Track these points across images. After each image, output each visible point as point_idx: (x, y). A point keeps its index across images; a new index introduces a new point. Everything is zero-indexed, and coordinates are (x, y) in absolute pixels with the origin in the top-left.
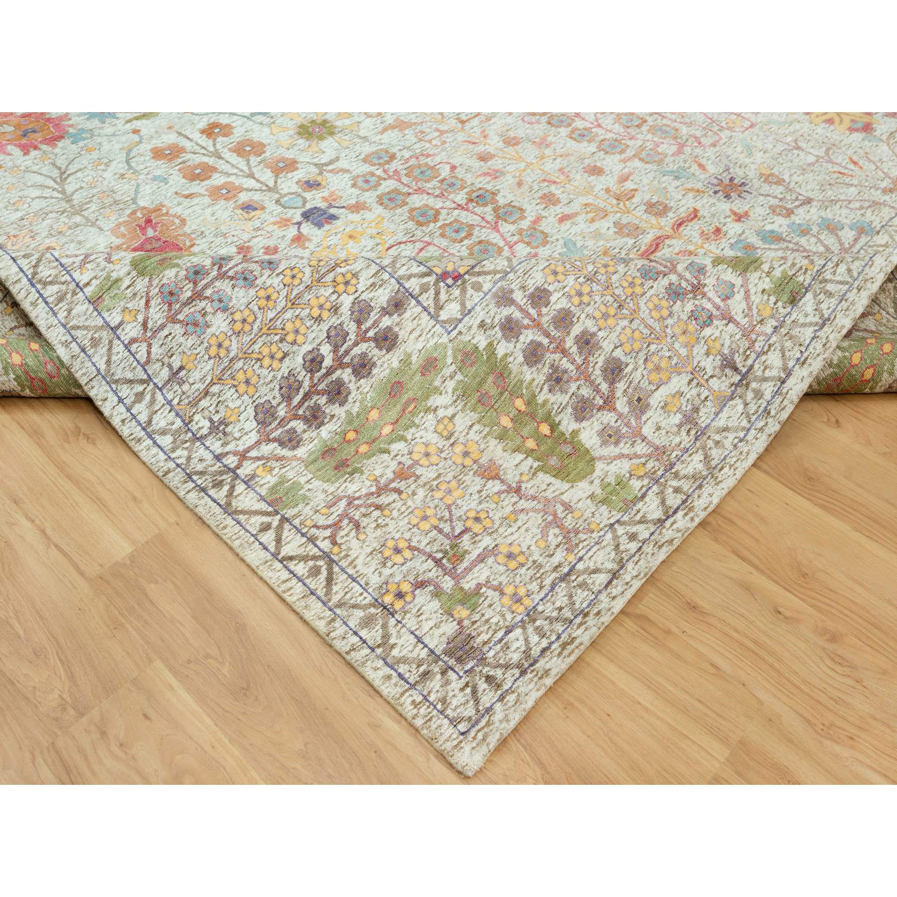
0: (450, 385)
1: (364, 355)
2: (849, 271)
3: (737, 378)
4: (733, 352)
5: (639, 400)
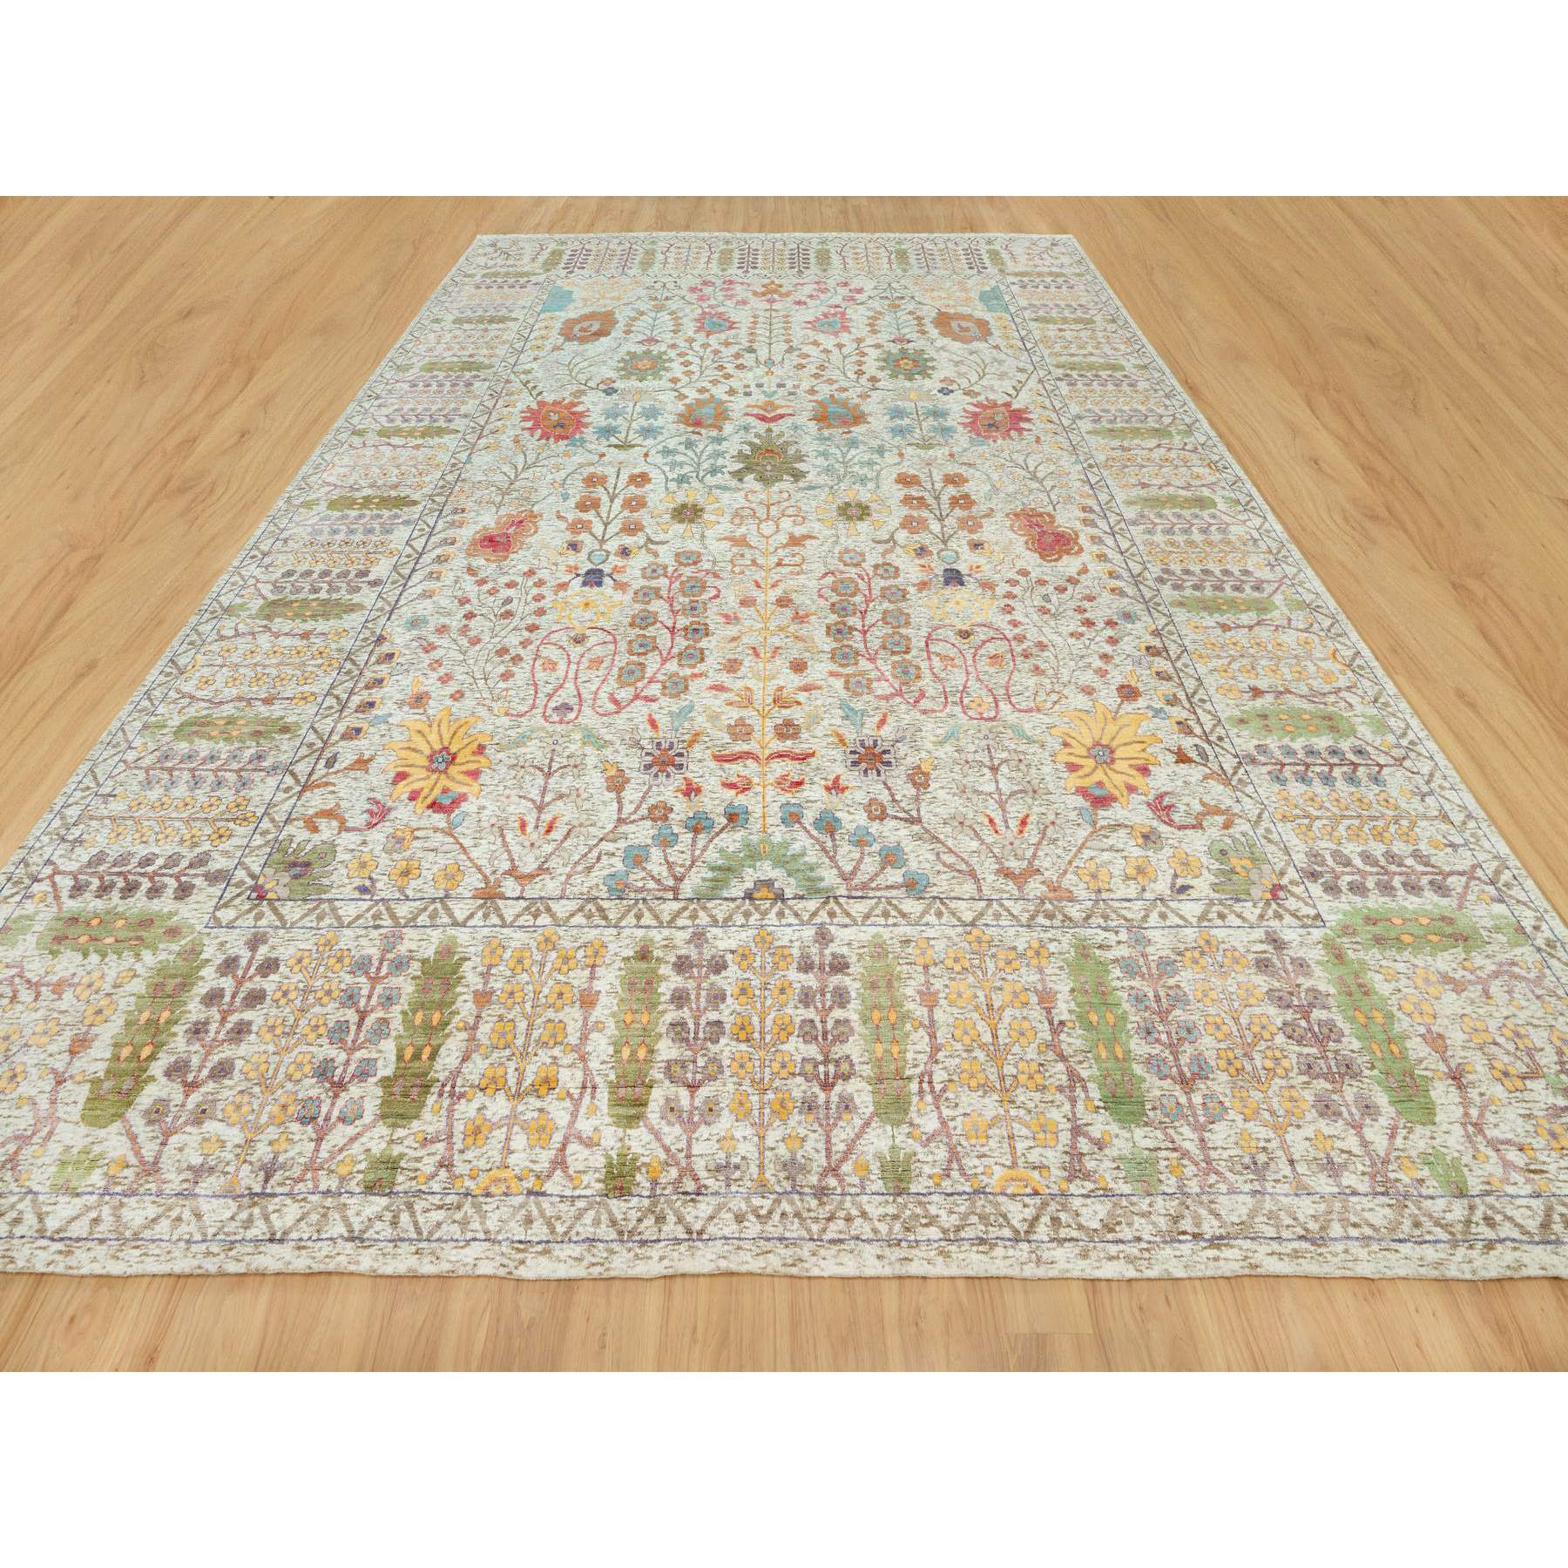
0: (163, 956)
1: (165, 886)
2: (439, 1225)
3: (258, 1189)
4: (283, 1167)
5: (204, 1111)
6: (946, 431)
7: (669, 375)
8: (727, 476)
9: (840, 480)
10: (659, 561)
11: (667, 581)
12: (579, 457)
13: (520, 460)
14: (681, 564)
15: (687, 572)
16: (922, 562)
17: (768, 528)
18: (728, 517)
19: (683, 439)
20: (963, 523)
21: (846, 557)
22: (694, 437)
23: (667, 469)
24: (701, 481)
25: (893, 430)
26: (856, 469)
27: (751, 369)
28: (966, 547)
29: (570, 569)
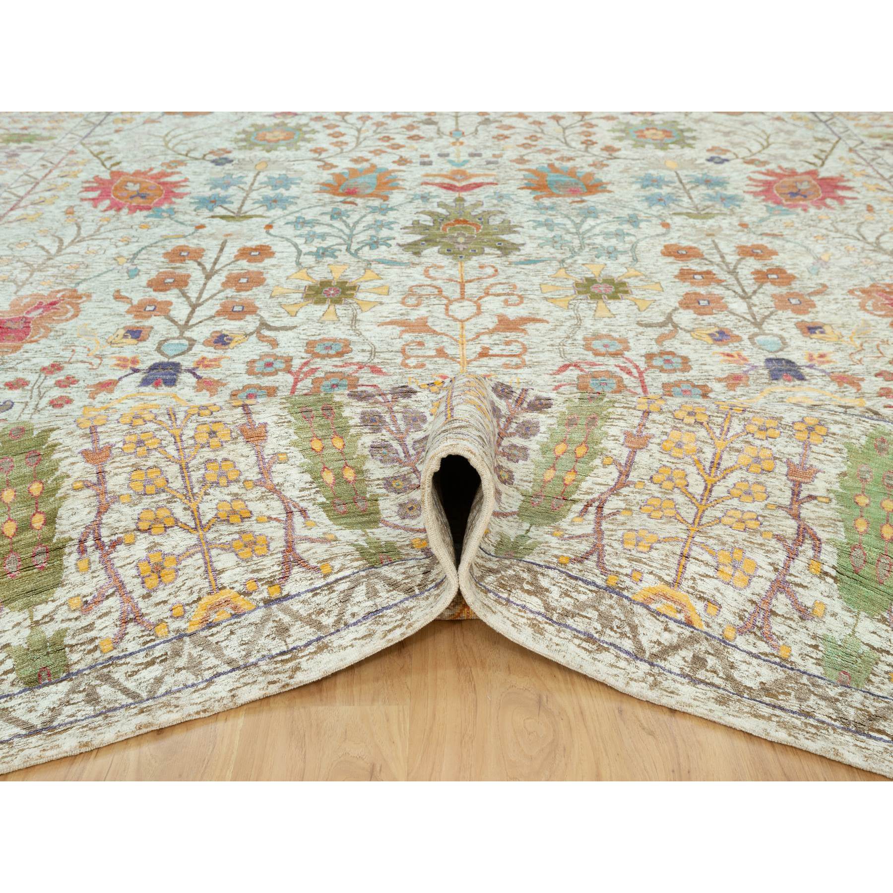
6: (730, 200)
7: (310, 146)
8: (395, 249)
9: (574, 253)
10: (278, 351)
11: (290, 379)
12: (165, 228)
13: (70, 233)
14: (317, 355)
15: (326, 366)
16: (726, 349)
17: (462, 310)
18: (396, 297)
19: (329, 209)
20: (782, 302)
21: (597, 345)
22: (343, 207)
23: (300, 241)
24: (355, 254)
25: (647, 199)
26: (599, 240)
27: (431, 139)
28: (795, 331)
29: (122, 363)
